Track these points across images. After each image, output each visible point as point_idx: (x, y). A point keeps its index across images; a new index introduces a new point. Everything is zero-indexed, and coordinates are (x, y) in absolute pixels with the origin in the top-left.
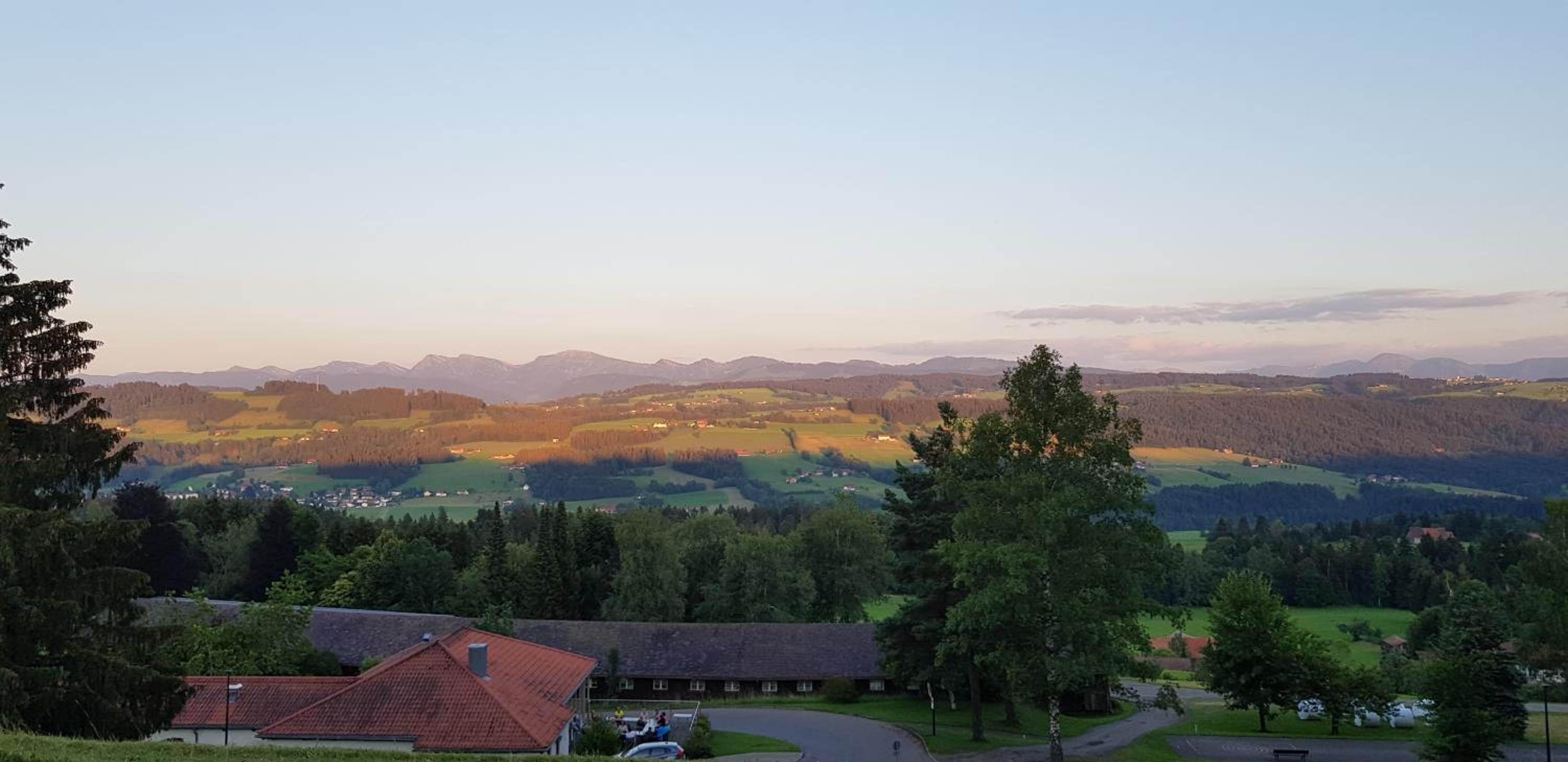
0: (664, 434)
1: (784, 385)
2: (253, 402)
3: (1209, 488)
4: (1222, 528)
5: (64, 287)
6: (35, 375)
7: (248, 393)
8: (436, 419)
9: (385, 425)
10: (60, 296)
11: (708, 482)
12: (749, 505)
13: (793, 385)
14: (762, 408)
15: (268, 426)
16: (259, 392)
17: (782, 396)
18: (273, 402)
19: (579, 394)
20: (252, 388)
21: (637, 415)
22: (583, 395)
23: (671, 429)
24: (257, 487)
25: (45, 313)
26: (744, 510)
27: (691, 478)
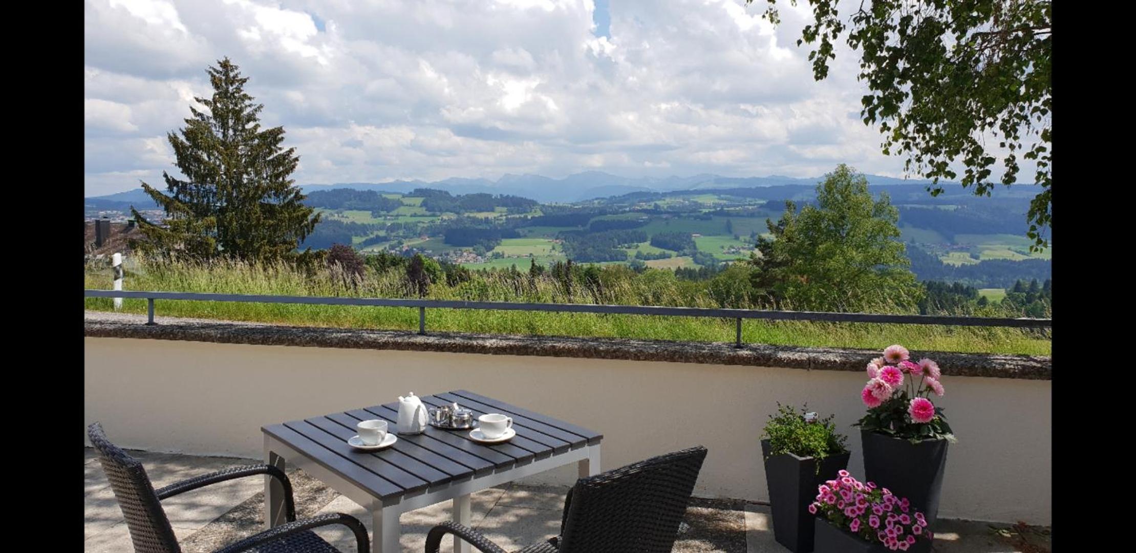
0: (646, 223)
1: (725, 192)
2: (406, 201)
3: (1015, 262)
4: (1018, 287)
5: (280, 130)
6: (271, 181)
7: (404, 196)
8: (512, 212)
9: (482, 216)
10: (280, 136)
11: (674, 253)
12: (697, 267)
13: (731, 192)
14: (710, 207)
15: (415, 215)
16: (411, 195)
17: (722, 199)
18: (419, 201)
19: (594, 197)
20: (406, 193)
21: (630, 211)
22: (597, 199)
23: (651, 220)
24: (412, 250)
25: (275, 146)
26: (694, 270)
27: (662, 250)
